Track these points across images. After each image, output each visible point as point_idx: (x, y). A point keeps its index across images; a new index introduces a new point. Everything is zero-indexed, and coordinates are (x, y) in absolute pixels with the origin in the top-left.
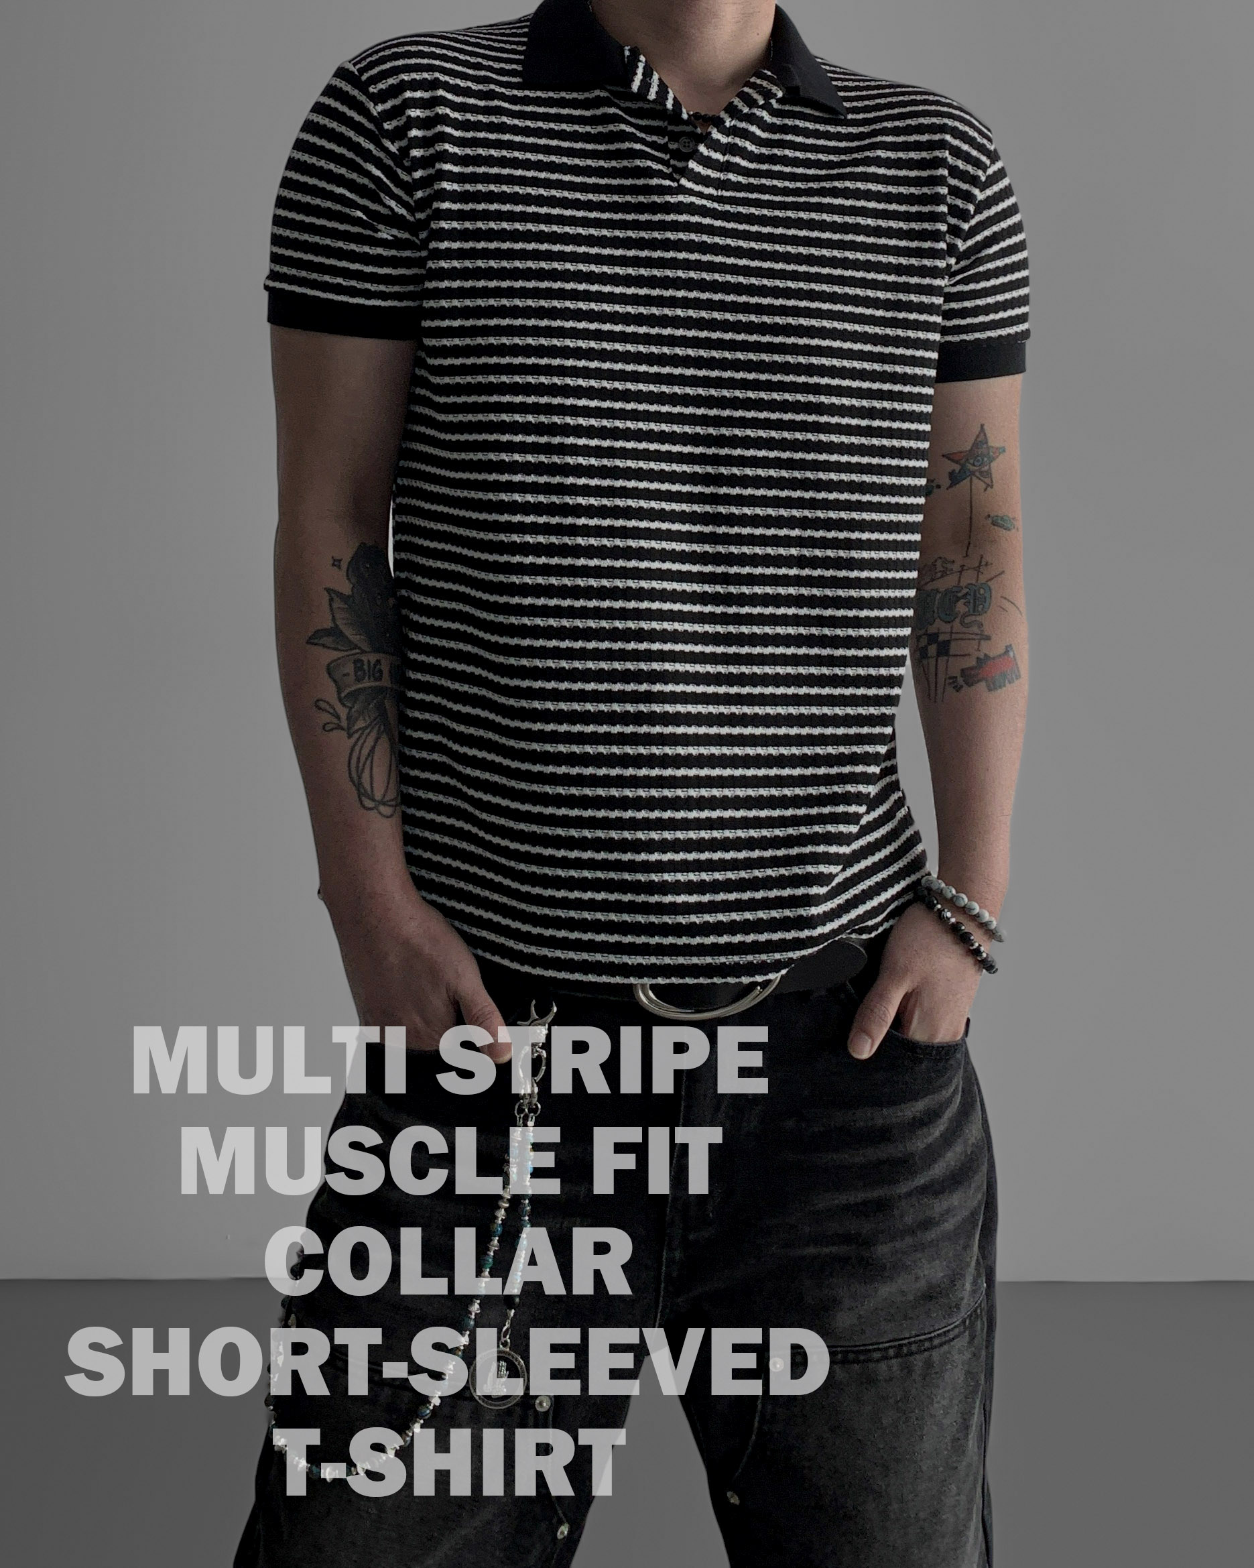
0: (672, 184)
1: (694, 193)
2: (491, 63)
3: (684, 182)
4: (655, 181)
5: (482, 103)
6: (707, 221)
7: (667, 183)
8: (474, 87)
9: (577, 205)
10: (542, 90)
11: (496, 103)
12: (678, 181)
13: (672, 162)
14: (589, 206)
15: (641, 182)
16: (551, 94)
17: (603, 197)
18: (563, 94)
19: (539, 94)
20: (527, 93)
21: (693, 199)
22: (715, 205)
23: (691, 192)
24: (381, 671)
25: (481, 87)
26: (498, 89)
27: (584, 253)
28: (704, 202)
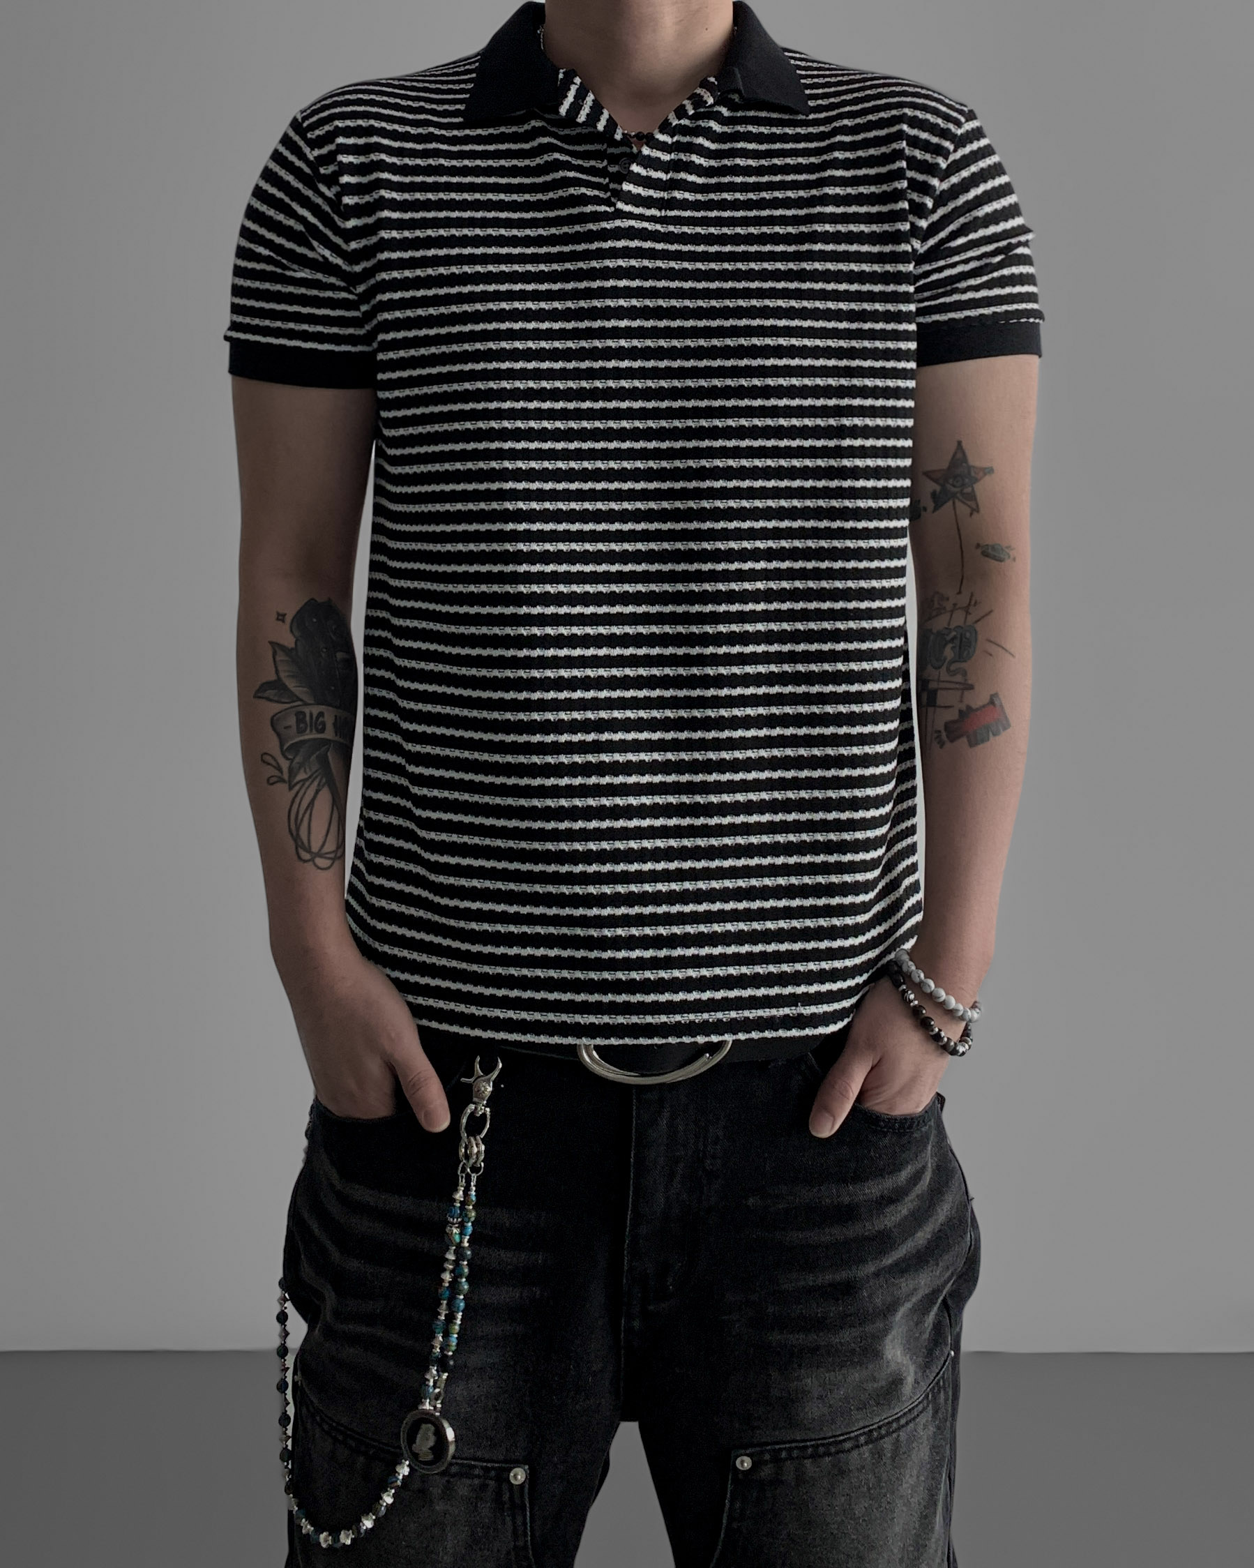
0: (608, 209)
1: (635, 217)
2: (434, 106)
3: (620, 205)
4: (589, 209)
5: (419, 147)
6: (648, 245)
7: (603, 208)
8: (413, 131)
9: (514, 241)
10: (481, 127)
11: (433, 145)
12: (614, 205)
13: (612, 186)
14: (527, 241)
15: (575, 211)
16: (491, 131)
17: (541, 231)
18: (503, 129)
19: (479, 131)
20: (467, 132)
21: (632, 223)
22: (658, 227)
23: (630, 216)
24: (324, 724)
25: (420, 130)
26: (437, 132)
27: (520, 290)
28: (646, 225)
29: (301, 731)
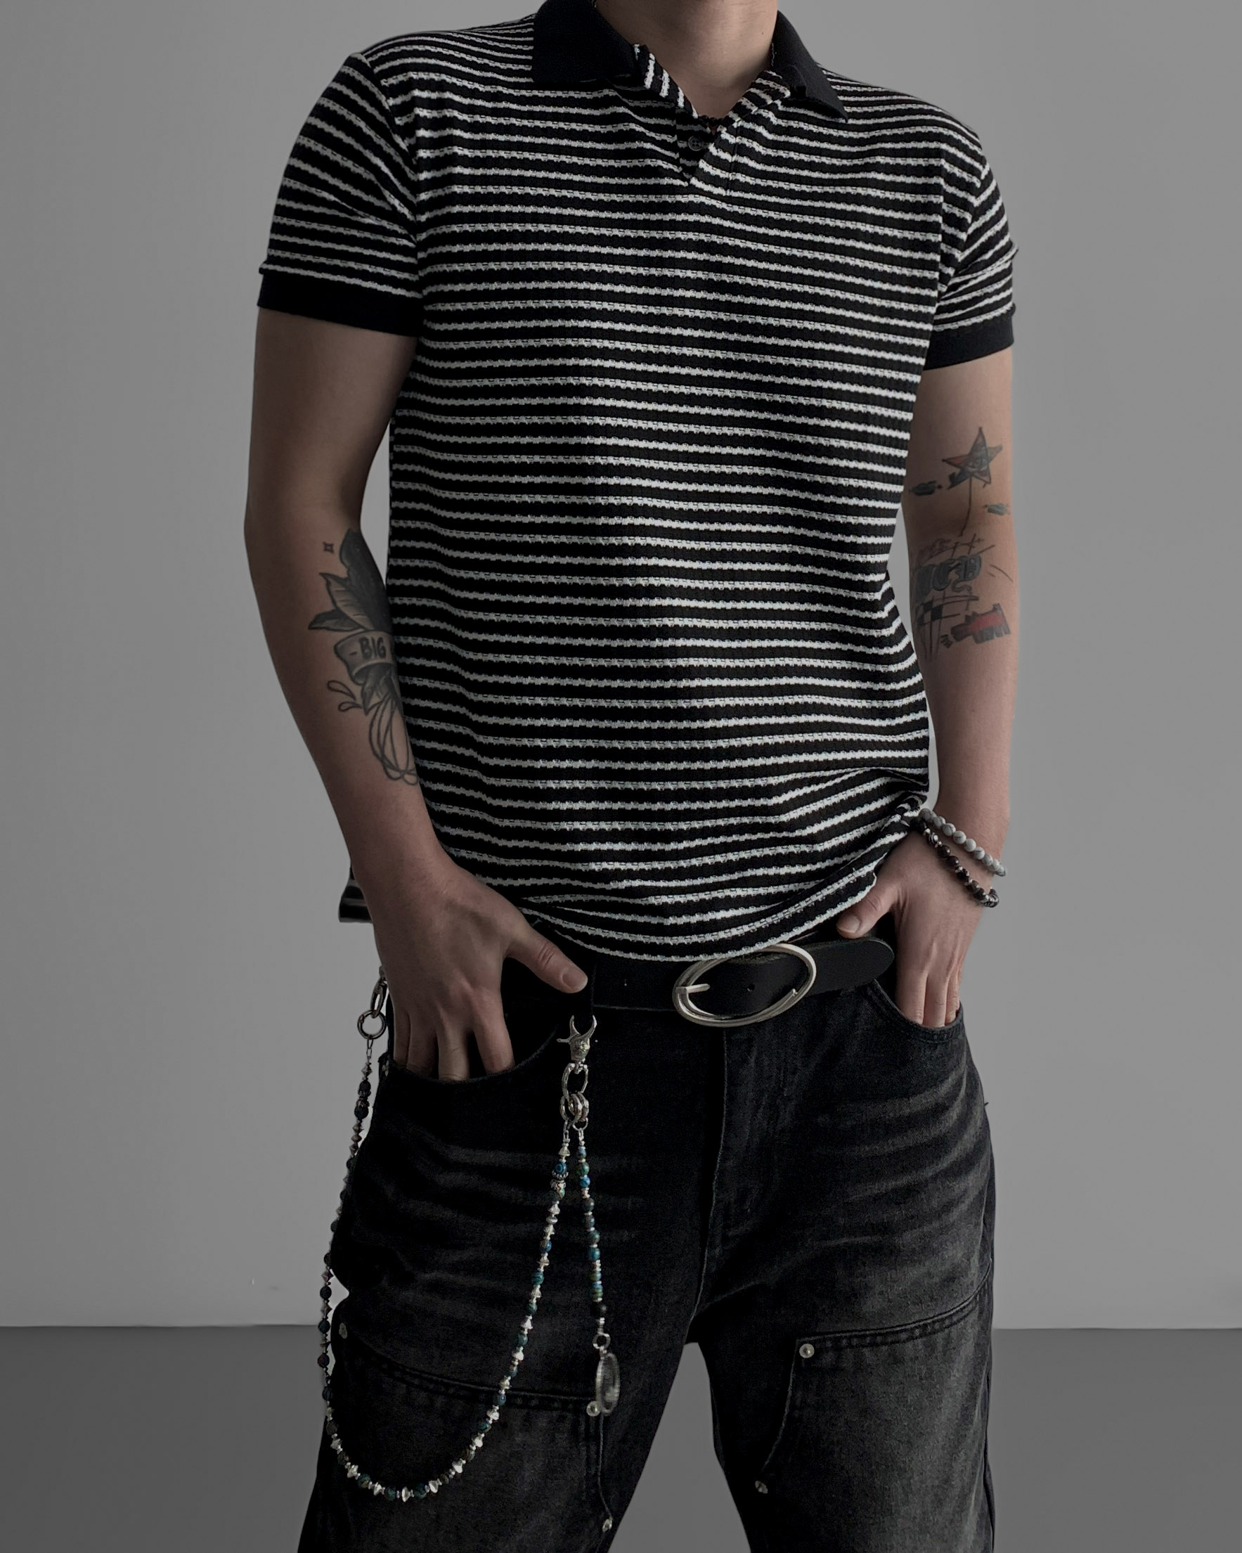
0: (682, 183)
1: (706, 194)
2: (497, 64)
3: (694, 181)
4: (666, 181)
5: (490, 105)
6: (716, 221)
7: (678, 182)
8: (481, 88)
9: (587, 205)
10: (550, 89)
11: (503, 105)
12: (688, 181)
13: (682, 161)
14: (600, 206)
15: (652, 181)
16: (560, 94)
17: (614, 197)
18: (572, 94)
19: (548, 93)
20: (536, 93)
21: (702, 199)
22: (724, 205)
23: (701, 192)
24: (384, 650)
25: (488, 88)
26: (505, 91)
27: (596, 253)
28: (714, 202)
29: (367, 657)
